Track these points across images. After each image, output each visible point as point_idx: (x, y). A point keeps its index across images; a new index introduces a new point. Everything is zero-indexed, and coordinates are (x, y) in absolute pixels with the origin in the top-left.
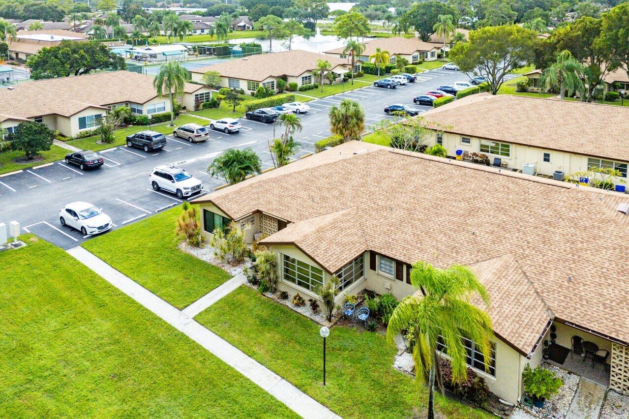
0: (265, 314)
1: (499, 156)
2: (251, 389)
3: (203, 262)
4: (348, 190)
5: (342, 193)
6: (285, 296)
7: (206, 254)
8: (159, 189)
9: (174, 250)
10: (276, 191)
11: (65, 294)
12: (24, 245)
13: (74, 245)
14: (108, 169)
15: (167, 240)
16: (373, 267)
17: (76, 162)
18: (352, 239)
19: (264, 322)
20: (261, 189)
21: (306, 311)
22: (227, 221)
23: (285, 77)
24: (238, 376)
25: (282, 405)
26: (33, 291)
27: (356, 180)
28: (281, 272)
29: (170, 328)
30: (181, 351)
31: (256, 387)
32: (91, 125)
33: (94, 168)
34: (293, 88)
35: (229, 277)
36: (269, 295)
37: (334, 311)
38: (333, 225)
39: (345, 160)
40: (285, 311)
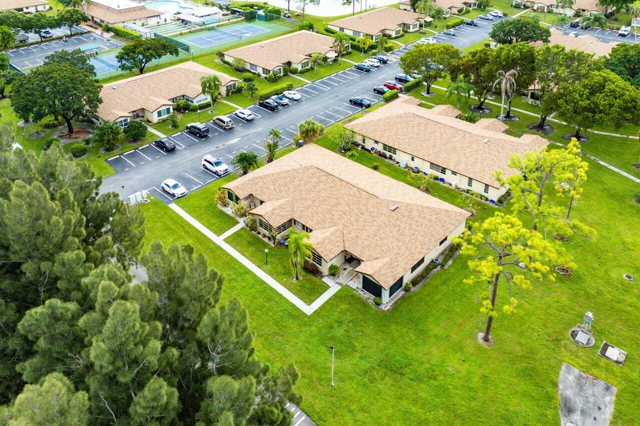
0: (251, 240)
1: (392, 154)
2: (242, 266)
3: (228, 215)
4: (291, 187)
5: (289, 188)
6: (259, 233)
7: (229, 211)
8: (207, 168)
9: (215, 207)
10: (261, 184)
11: (173, 227)
12: (149, 201)
13: (170, 202)
14: (179, 150)
15: (212, 202)
16: (295, 224)
17: (160, 145)
18: (286, 213)
19: (249, 243)
20: (254, 182)
21: (266, 240)
22: (237, 199)
23: (289, 63)
24: (238, 262)
25: (251, 272)
26: (159, 224)
27: (296, 182)
28: (258, 224)
29: (214, 244)
30: (218, 252)
31: (244, 266)
32: (165, 115)
33: (171, 151)
34: (295, 72)
35: (238, 223)
36: (253, 232)
37: (277, 241)
38: (280, 207)
39: (294, 170)
40: (259, 240)
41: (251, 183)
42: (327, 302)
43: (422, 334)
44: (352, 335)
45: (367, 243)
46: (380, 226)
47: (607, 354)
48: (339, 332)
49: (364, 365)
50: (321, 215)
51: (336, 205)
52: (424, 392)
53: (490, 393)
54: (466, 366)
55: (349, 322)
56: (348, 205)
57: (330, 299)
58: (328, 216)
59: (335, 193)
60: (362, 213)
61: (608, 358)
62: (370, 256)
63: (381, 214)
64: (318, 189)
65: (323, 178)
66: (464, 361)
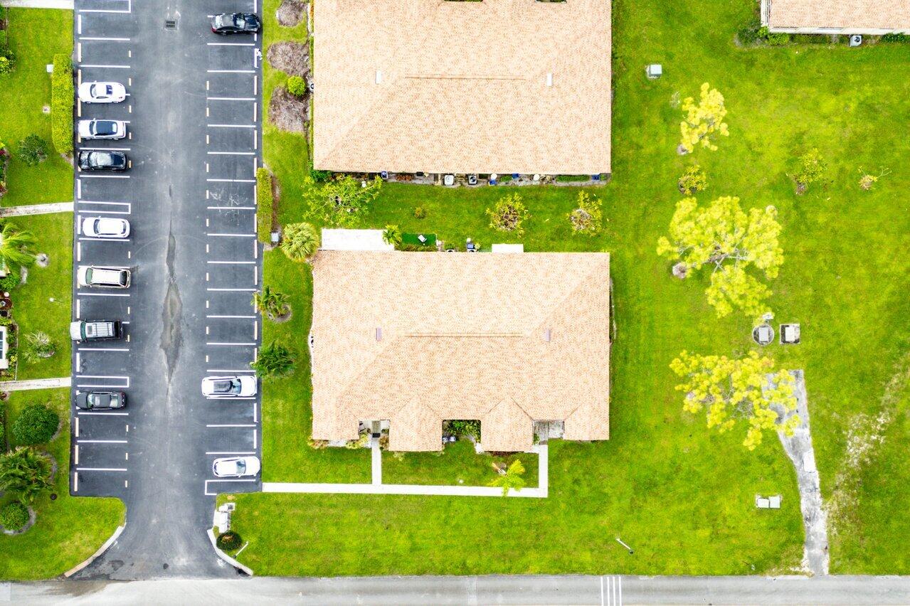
2: (437, 498)
3: (344, 448)
4: (401, 382)
7: (339, 442)
12: (233, 504)
13: (259, 484)
24: (429, 496)
25: (452, 496)
29: (379, 496)
35: (369, 450)
41: (342, 407)
42: (550, 472)
43: (645, 436)
44: (594, 484)
45: (550, 399)
46: (551, 372)
47: (787, 340)
48: (584, 491)
49: (626, 503)
50: (473, 397)
51: (480, 374)
52: (681, 487)
53: (724, 449)
54: (695, 439)
55: (584, 475)
56: (494, 366)
57: (550, 466)
58: (482, 393)
59: (465, 359)
60: (519, 368)
61: (788, 342)
62: (566, 412)
63: (543, 356)
64: (438, 367)
65: (432, 347)
66: (691, 436)
